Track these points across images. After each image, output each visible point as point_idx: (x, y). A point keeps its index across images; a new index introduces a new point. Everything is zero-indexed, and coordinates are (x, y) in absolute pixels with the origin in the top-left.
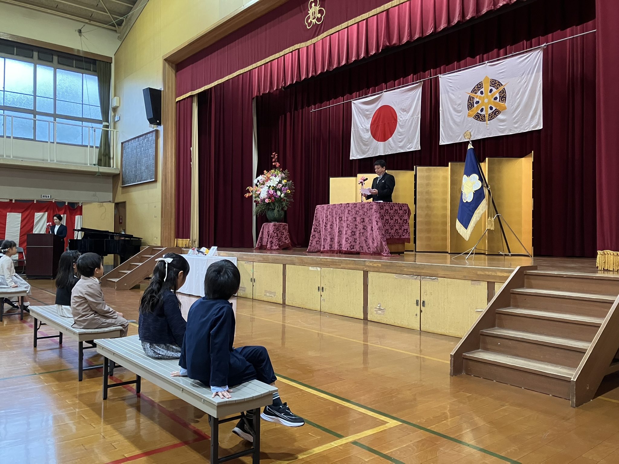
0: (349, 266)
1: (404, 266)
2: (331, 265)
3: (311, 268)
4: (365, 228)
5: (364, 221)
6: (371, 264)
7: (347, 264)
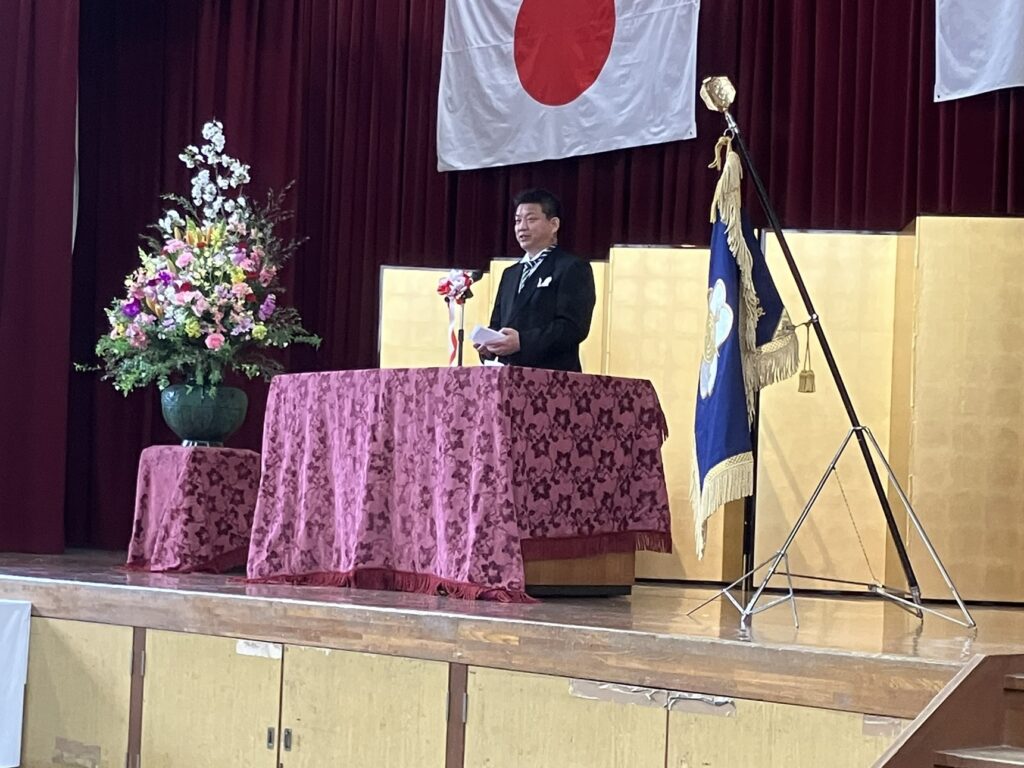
0: (394, 641)
1: (606, 647)
2: (325, 633)
3: (242, 647)
4: (464, 471)
5: (459, 444)
6: (480, 634)
7: (388, 630)
